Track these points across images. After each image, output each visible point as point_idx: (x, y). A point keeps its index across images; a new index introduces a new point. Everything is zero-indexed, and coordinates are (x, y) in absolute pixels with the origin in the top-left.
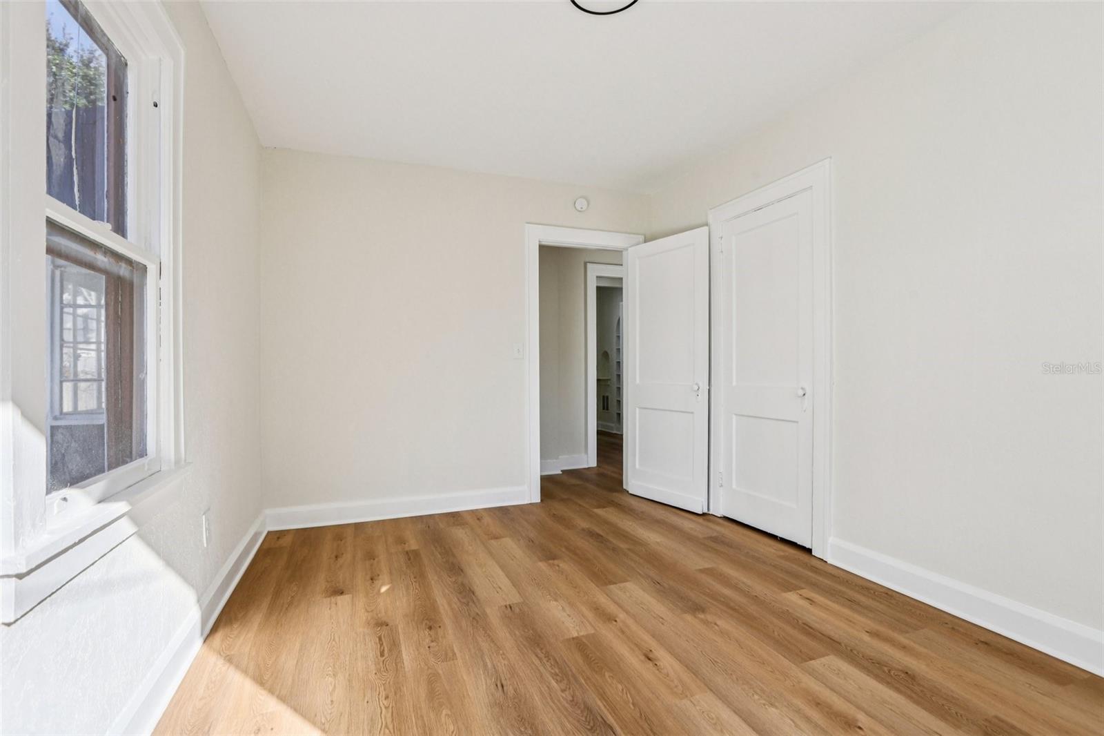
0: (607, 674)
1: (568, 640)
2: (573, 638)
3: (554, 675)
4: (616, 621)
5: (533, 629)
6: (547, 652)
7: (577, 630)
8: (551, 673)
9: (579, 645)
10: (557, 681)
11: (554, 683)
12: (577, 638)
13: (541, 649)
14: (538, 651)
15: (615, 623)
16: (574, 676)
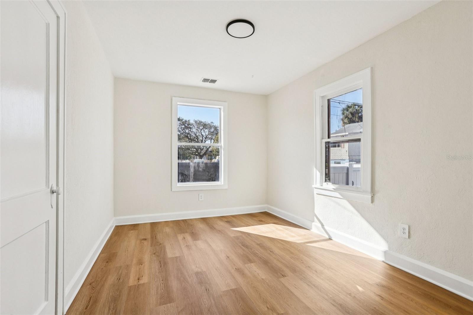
0: (242, 254)
1: (254, 262)
2: (253, 263)
3: (257, 253)
4: (236, 269)
5: (269, 266)
6: (261, 259)
7: (252, 265)
8: (258, 254)
9: (250, 261)
10: (256, 252)
11: (257, 252)
12: (251, 263)
13: (263, 260)
14: (264, 259)
15: (237, 268)
16: (252, 254)
